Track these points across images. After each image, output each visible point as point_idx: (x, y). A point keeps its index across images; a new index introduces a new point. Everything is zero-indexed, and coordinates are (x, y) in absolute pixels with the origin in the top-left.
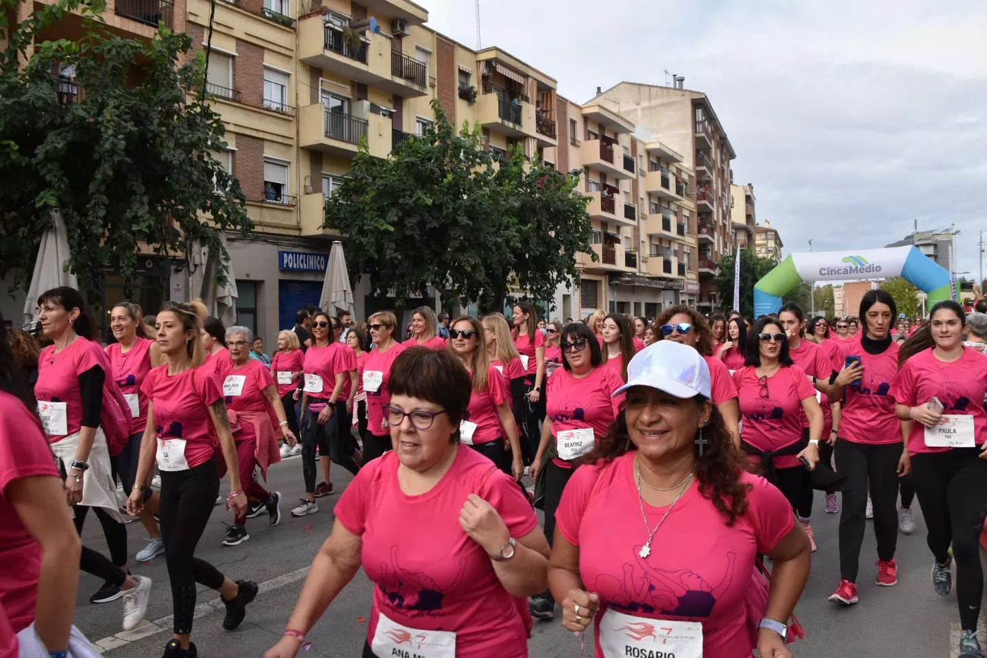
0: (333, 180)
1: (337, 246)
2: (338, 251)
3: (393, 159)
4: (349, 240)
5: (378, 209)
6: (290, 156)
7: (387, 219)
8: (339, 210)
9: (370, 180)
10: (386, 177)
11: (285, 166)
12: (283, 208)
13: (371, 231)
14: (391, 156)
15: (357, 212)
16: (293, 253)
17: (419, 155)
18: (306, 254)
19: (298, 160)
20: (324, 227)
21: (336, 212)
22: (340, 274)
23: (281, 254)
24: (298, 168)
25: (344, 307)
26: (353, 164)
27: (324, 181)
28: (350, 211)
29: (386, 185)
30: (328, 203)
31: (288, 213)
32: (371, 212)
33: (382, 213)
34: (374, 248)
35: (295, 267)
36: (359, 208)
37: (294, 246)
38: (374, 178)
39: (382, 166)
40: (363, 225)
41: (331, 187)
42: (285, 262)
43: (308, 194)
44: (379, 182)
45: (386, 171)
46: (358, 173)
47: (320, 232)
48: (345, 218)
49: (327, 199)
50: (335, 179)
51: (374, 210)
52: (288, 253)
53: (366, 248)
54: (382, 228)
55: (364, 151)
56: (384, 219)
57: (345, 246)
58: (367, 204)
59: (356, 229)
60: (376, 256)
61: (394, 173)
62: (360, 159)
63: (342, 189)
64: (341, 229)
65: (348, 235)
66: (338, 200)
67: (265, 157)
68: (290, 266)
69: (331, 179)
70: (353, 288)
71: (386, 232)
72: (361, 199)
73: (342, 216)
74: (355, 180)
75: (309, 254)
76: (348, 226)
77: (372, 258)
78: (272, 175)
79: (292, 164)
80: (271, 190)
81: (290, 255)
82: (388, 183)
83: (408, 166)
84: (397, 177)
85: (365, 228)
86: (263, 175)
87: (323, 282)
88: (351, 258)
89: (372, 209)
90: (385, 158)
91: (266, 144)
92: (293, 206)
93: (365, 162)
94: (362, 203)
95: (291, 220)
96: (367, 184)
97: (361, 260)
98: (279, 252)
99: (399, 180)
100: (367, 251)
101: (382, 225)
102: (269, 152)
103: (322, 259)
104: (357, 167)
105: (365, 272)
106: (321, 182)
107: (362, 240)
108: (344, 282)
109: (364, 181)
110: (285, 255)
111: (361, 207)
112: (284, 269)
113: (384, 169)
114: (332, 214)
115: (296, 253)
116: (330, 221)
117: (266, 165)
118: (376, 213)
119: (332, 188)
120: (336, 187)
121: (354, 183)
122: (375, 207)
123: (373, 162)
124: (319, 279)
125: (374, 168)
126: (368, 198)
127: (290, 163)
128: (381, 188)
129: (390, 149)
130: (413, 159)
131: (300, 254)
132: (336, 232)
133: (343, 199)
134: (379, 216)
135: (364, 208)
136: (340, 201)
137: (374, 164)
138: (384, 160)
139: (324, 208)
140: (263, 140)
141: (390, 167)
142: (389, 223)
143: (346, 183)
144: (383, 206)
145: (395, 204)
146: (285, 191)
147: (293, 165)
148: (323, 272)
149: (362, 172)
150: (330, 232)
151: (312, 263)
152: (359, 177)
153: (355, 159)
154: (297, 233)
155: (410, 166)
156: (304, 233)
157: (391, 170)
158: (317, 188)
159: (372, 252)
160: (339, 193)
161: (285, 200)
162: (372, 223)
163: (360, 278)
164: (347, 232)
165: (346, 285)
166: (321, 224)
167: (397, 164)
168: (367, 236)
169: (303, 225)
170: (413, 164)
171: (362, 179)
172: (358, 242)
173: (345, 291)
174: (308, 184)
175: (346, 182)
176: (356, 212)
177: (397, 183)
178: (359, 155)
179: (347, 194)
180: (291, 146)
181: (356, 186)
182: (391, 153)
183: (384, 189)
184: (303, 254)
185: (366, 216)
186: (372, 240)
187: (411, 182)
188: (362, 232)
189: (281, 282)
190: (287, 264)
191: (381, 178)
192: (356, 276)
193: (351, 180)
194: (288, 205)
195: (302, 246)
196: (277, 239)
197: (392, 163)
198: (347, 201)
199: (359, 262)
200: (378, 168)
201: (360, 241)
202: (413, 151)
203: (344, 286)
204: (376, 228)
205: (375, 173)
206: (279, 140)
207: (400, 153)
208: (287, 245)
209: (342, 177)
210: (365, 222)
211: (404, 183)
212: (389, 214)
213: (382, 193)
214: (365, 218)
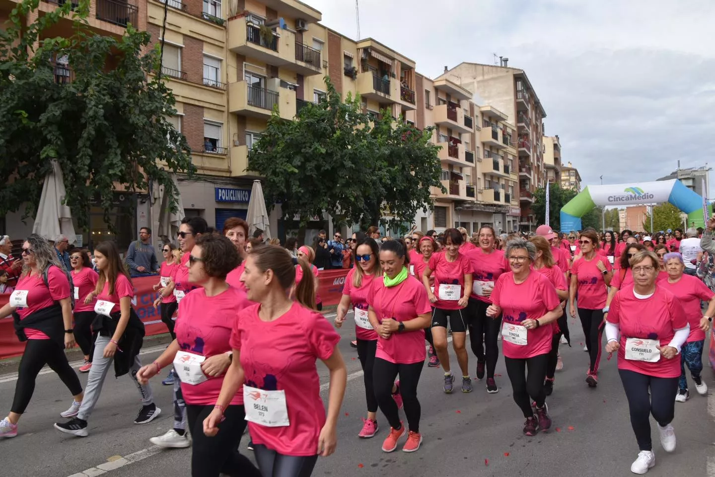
1: (257, 184)
2: (257, 187)
3: (297, 120)
4: (266, 178)
5: (287, 157)
6: (223, 119)
7: (293, 163)
8: (258, 158)
9: (281, 135)
10: (292, 134)
11: (219, 126)
12: (218, 156)
13: (282, 173)
14: (295, 118)
15: (271, 159)
16: (225, 189)
17: (316, 117)
18: (235, 190)
19: (228, 122)
20: (248, 170)
21: (256, 159)
22: (260, 204)
23: (217, 190)
24: (229, 129)
25: (262, 228)
26: (268, 124)
27: (248, 137)
28: (267, 159)
29: (292, 139)
30: (250, 153)
31: (221, 160)
32: (281, 159)
33: (290, 159)
34: (284, 185)
35: (227, 199)
36: (273, 157)
37: (227, 184)
38: (284, 134)
39: (289, 125)
40: (276, 168)
41: (252, 141)
42: (220, 195)
43: (236, 146)
44: (287, 137)
45: (292, 129)
46: (272, 131)
47: (245, 173)
48: (263, 164)
49: (249, 150)
50: (255, 135)
51: (283, 157)
52: (222, 189)
53: (278, 185)
54: (290, 170)
55: (276, 115)
56: (291, 164)
57: (262, 183)
58: (278, 153)
59: (271, 171)
60: (285, 191)
61: (298, 130)
62: (273, 120)
63: (260, 142)
64: (259, 171)
65: (265, 176)
66: (257, 150)
67: (205, 120)
68: (224, 198)
69: (252, 135)
70: (269, 214)
71: (293, 173)
72: (274, 150)
73: (261, 162)
74: (270, 135)
75: (237, 190)
76: (264, 169)
77: (281, 194)
78: (210, 133)
79: (224, 125)
80: (210, 144)
81: (223, 191)
82: (294, 138)
84: (300, 134)
85: (277, 170)
86: (203, 133)
87: (246, 211)
88: (267, 192)
89: (282, 156)
90: (291, 119)
91: (205, 110)
92: (225, 155)
93: (277, 123)
94: (275, 152)
95: (224, 165)
96: (278, 138)
97: (275, 193)
98: (215, 188)
99: (302, 135)
100: (278, 187)
101: (289, 168)
102: (207, 116)
103: (247, 193)
104: (270, 126)
105: (277, 202)
106: (245, 137)
107: (275, 179)
108: (262, 210)
109: (276, 136)
110: (220, 191)
111: (274, 155)
112: (219, 201)
113: (291, 127)
114: (254, 161)
115: (228, 189)
116: (252, 166)
117: (206, 127)
118: (284, 159)
119: (253, 141)
120: (256, 141)
121: (269, 138)
122: (284, 156)
123: (282, 122)
124: (245, 208)
125: (284, 127)
126: (279, 149)
127: (222, 124)
128: (288, 141)
129: (295, 113)
130: (312, 120)
131: (230, 190)
132: (256, 174)
133: (261, 149)
134: (287, 162)
135: (276, 156)
136: (259, 151)
137: (283, 124)
138: (291, 121)
139: (248, 156)
140: (203, 107)
141: (295, 126)
142: (295, 167)
144: (290, 155)
145: (298, 152)
146: (219, 144)
147: (225, 126)
148: (247, 203)
149: (274, 130)
150: (251, 173)
151: (239, 196)
152: (273, 134)
153: (270, 120)
154: (228, 175)
155: (309, 125)
156: (233, 175)
157: (296, 128)
158: (242, 142)
159: (283, 188)
160: (258, 145)
161: (220, 151)
162: (282, 167)
163: (274, 206)
164: (264, 174)
165: (264, 212)
166: (245, 168)
167: (300, 124)
168: (278, 176)
169: (232, 169)
170: (311, 123)
171: (275, 134)
172: (272, 180)
173: (263, 216)
174: (236, 138)
175: (263, 137)
176: (270, 159)
177: (300, 138)
178: (273, 117)
179: (263, 147)
180: (223, 111)
181: (270, 140)
182: (296, 116)
183: (291, 142)
184: (233, 190)
185: (278, 162)
186: (283, 179)
187: (310, 136)
188: (275, 173)
189: (216, 210)
190: (221, 197)
191: (289, 134)
192: (271, 206)
193: (267, 136)
194: (222, 155)
195: (232, 184)
196: (215, 179)
197: (296, 123)
198: (264, 151)
199: (273, 195)
200: (286, 127)
201: (274, 180)
202: (312, 115)
203: (263, 212)
204: (285, 170)
205: (285, 131)
206: (215, 107)
207: (302, 116)
208: (222, 183)
209: (260, 134)
210: (277, 166)
211: (305, 137)
212: (295, 160)
213: (288, 146)
214: (277, 163)
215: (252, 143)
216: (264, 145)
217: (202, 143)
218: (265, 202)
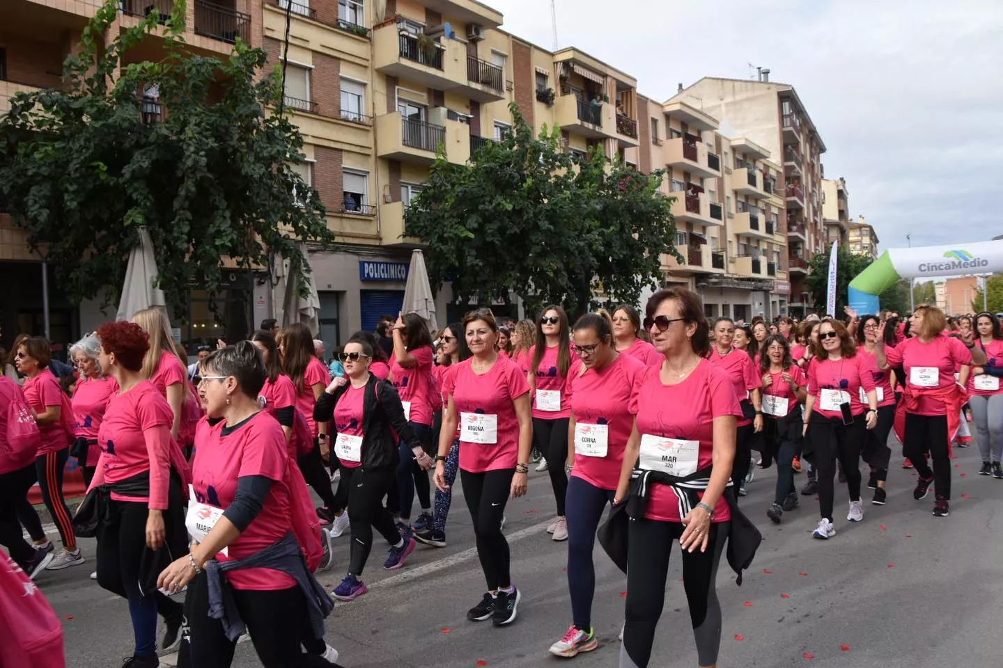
0: (412, 188)
1: (418, 255)
2: (418, 260)
3: (472, 165)
4: (429, 247)
5: (458, 216)
6: (369, 165)
7: (467, 226)
8: (418, 219)
9: (449, 187)
10: (464, 184)
11: (364, 176)
12: (363, 217)
13: (451, 238)
14: (469, 162)
15: (437, 220)
16: (373, 263)
17: (497, 160)
18: (387, 263)
19: (376, 170)
20: (404, 236)
21: (415, 220)
22: (421, 283)
23: (362, 264)
24: (377, 179)
26: (432, 171)
27: (403, 190)
28: (431, 220)
29: (465, 191)
30: (407, 212)
31: (367, 223)
32: (451, 219)
33: (462, 220)
34: (455, 256)
35: (376, 276)
36: (439, 216)
37: (376, 256)
38: (453, 185)
39: (461, 172)
40: (443, 233)
41: (410, 196)
42: (366, 271)
43: (387, 203)
44: (458, 189)
45: (464, 177)
46: (437, 180)
47: (401, 241)
48: (425, 227)
49: (406, 208)
50: (414, 187)
51: (454, 217)
52: (369, 263)
53: (447, 256)
54: (463, 235)
55: (442, 158)
56: (464, 226)
57: (425, 254)
58: (446, 211)
59: (436, 237)
60: (457, 264)
61: (473, 179)
62: (438, 166)
63: (421, 196)
64: (420, 237)
65: (428, 244)
66: (417, 208)
67: (344, 168)
68: (371, 275)
69: (410, 187)
70: (434, 297)
71: (467, 239)
72: (441, 207)
73: (422, 224)
74: (434, 187)
75: (390, 264)
76: (427, 234)
77: (452, 266)
78: (351, 185)
79: (370, 174)
80: (351, 201)
81: (371, 265)
82: (467, 190)
83: (487, 172)
84: (476, 184)
85: (445, 235)
86: (342, 186)
87: (404, 291)
88: (431, 266)
89: (451, 216)
90: (463, 164)
91: (345, 155)
92: (373, 216)
93: (443, 169)
94: (441, 210)
95: (371, 230)
96: (446, 190)
97: (442, 268)
98: (360, 262)
99: (479, 186)
100: (447, 258)
101: (462, 232)
102: (348, 162)
103: (403, 268)
104: (435, 175)
105: (446, 280)
106: (400, 191)
107: (443, 247)
108: (425, 290)
109: (443, 188)
110: (366, 265)
111: (441, 215)
112: (365, 279)
113: (463, 175)
114: (412, 223)
115: (377, 263)
116: (409, 229)
117: (345, 177)
118: (455, 220)
119: (412, 196)
120: (415, 195)
121: (432, 190)
122: (455, 215)
123: (451, 168)
124: (401, 288)
125: (453, 175)
126: (447, 205)
127: (368, 172)
128: (460, 194)
129: (468, 155)
130: (492, 164)
131: (380, 263)
132: (416, 241)
133: (423, 207)
134: (459, 223)
135: (443, 216)
136: (420, 209)
137: (453, 171)
138: (463, 166)
139: (404, 217)
140: (341, 150)
141: (469, 173)
142: (470, 231)
143: (425, 191)
144: (462, 214)
145: (474, 210)
146: (364, 201)
147: (372, 175)
148: (404, 281)
149: (440, 179)
150: (410, 240)
151: (392, 271)
152: (438, 185)
153: (434, 166)
154: (377, 243)
155: (489, 172)
156: (385, 243)
157: (470, 176)
158: (396, 197)
159: (453, 260)
160: (418, 201)
161: (365, 210)
162: (452, 230)
163: (441, 285)
164: (427, 240)
165: (428, 293)
166: (401, 233)
167: (476, 171)
168: (447, 244)
169: (383, 235)
170: (492, 169)
171: (440, 187)
172: (438, 249)
173: (426, 299)
174: (387, 192)
175: (425, 189)
176: (435, 220)
177: (476, 189)
178: (437, 162)
179: (426, 202)
180: (369, 155)
181: (435, 193)
182: (470, 159)
183: (463, 195)
184: (384, 263)
185: (446, 223)
186: (453, 247)
187: (490, 188)
188: (442, 239)
189: (363, 292)
190: (368, 274)
191: (461, 185)
192: (437, 285)
193: (430, 188)
194: (368, 215)
195: (382, 256)
196: (358, 249)
197: (470, 169)
198: (426, 209)
199: (440, 270)
200: (457, 175)
201: (441, 250)
202: (492, 157)
203: (426, 294)
204: (456, 235)
205: (454, 180)
206: (357, 150)
207: (479, 159)
208: (368, 255)
209: (421, 185)
210: (445, 229)
211: (484, 189)
212: (469, 221)
213: (461, 200)
214: (445, 226)
215: (410, 197)
216: (427, 200)
217: (341, 199)
218: (430, 280)
